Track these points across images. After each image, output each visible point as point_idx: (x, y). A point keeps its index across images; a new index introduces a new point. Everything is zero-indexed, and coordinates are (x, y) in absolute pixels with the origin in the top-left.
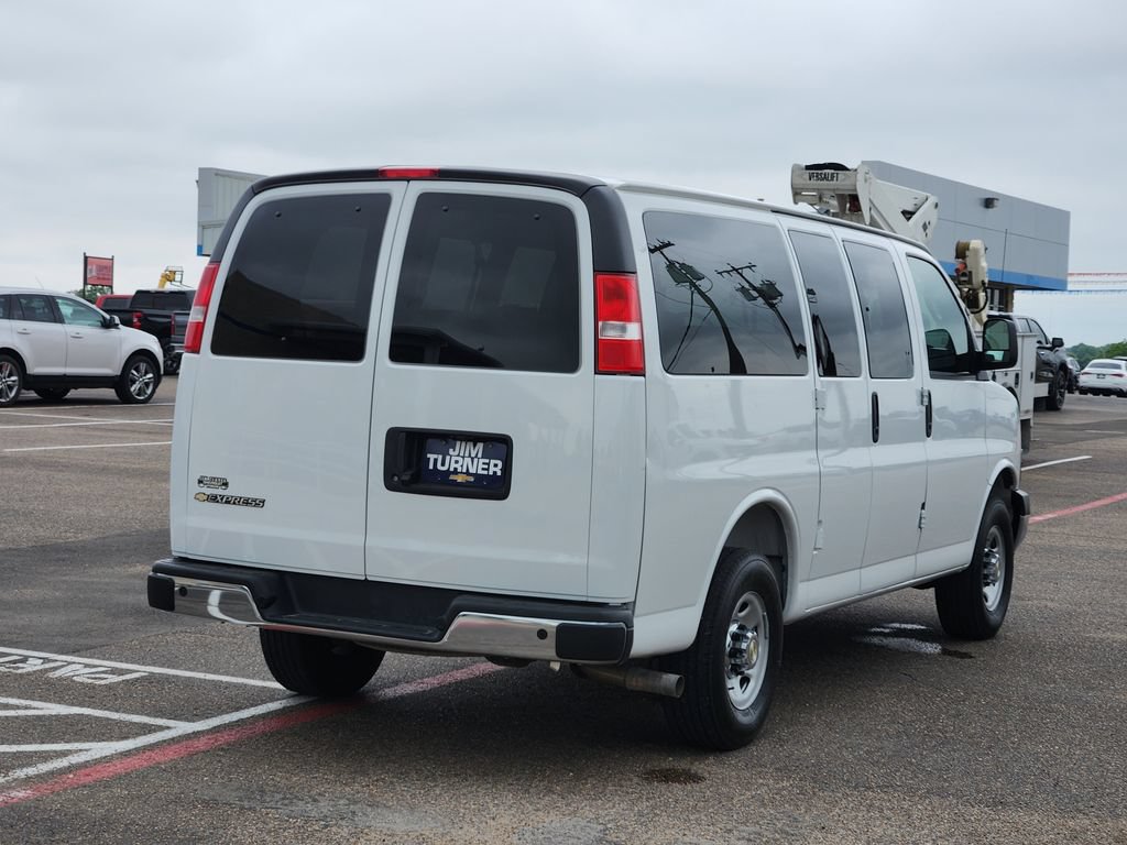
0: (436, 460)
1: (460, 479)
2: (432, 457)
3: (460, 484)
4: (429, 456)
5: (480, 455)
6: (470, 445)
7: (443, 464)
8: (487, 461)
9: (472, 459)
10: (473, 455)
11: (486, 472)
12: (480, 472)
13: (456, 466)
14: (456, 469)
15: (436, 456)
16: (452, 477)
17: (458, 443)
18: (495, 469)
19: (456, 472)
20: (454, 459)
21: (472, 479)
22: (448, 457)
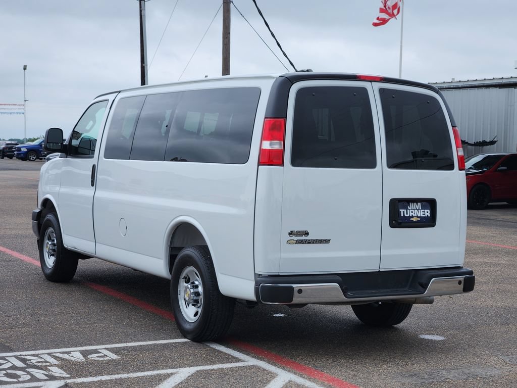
0: (404, 212)
1: (415, 219)
2: (402, 211)
3: (415, 222)
4: (400, 210)
5: (420, 208)
6: (415, 204)
7: (407, 214)
8: (424, 210)
9: (418, 210)
10: (418, 209)
11: (424, 216)
12: (422, 216)
13: (412, 214)
14: (412, 215)
15: (403, 210)
16: (411, 219)
17: (410, 203)
18: (427, 214)
19: (412, 217)
20: (411, 211)
21: (419, 219)
22: (408, 210)
